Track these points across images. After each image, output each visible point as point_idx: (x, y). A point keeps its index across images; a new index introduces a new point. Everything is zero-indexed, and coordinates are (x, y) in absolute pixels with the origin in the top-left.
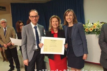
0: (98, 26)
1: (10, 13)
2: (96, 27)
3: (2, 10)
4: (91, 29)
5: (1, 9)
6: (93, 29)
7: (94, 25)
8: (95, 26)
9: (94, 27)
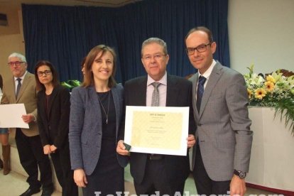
0: (281, 85)
2: (274, 89)
4: (260, 93)
6: (264, 91)
7: (269, 82)
8: (272, 84)
9: (269, 87)
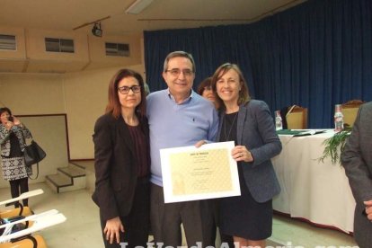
1: (140, 63)
3: (120, 55)
5: (116, 50)
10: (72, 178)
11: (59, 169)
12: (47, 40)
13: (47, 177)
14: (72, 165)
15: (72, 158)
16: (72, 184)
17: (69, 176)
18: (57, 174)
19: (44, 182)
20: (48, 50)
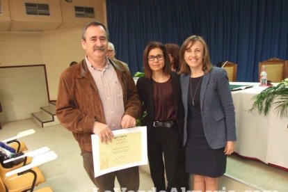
10: (53, 115)
11: (41, 108)
12: (27, 5)
13: (32, 114)
14: (51, 105)
15: (51, 99)
16: (53, 120)
17: (50, 114)
18: (41, 112)
19: (31, 118)
20: (28, 13)
